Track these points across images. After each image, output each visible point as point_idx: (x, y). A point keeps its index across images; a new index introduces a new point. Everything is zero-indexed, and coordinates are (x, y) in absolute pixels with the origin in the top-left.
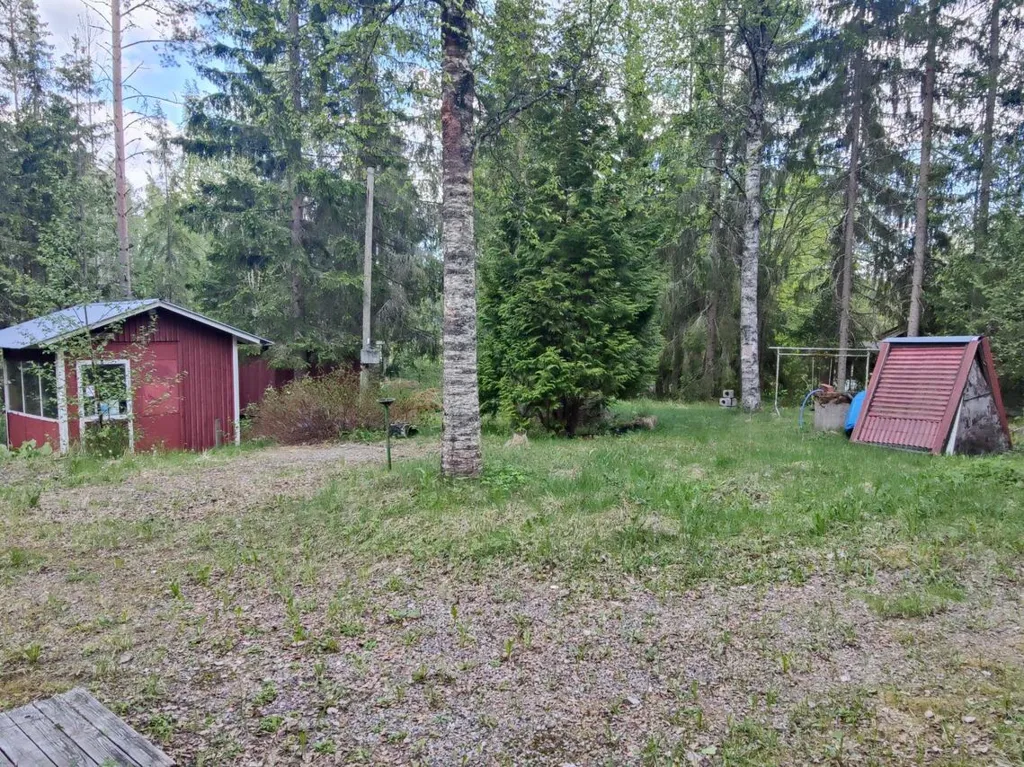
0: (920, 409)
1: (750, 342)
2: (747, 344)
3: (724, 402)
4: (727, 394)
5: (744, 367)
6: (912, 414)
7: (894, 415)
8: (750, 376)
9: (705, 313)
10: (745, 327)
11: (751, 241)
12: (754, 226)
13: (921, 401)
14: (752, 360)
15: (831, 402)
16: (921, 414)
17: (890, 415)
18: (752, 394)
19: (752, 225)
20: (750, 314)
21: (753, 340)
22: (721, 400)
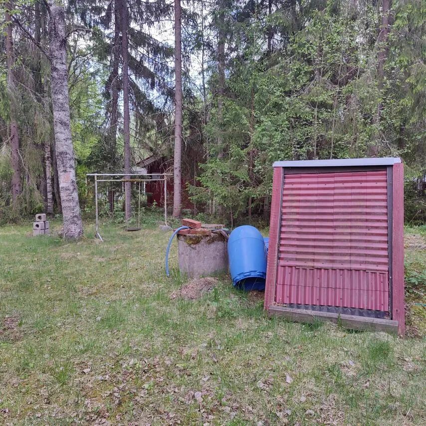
0: (351, 255)
1: (68, 170)
2: (65, 171)
3: (37, 226)
4: (40, 217)
5: (63, 195)
6: (342, 262)
7: (317, 265)
8: (71, 204)
9: (8, 143)
10: (61, 153)
11: (59, 61)
12: (61, 46)
13: (349, 244)
14: (72, 188)
15: (203, 242)
16: (356, 262)
17: (310, 264)
18: (74, 223)
19: (58, 44)
20: (66, 140)
21: (71, 167)
22: (35, 224)
